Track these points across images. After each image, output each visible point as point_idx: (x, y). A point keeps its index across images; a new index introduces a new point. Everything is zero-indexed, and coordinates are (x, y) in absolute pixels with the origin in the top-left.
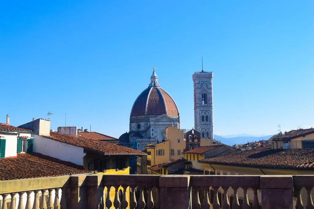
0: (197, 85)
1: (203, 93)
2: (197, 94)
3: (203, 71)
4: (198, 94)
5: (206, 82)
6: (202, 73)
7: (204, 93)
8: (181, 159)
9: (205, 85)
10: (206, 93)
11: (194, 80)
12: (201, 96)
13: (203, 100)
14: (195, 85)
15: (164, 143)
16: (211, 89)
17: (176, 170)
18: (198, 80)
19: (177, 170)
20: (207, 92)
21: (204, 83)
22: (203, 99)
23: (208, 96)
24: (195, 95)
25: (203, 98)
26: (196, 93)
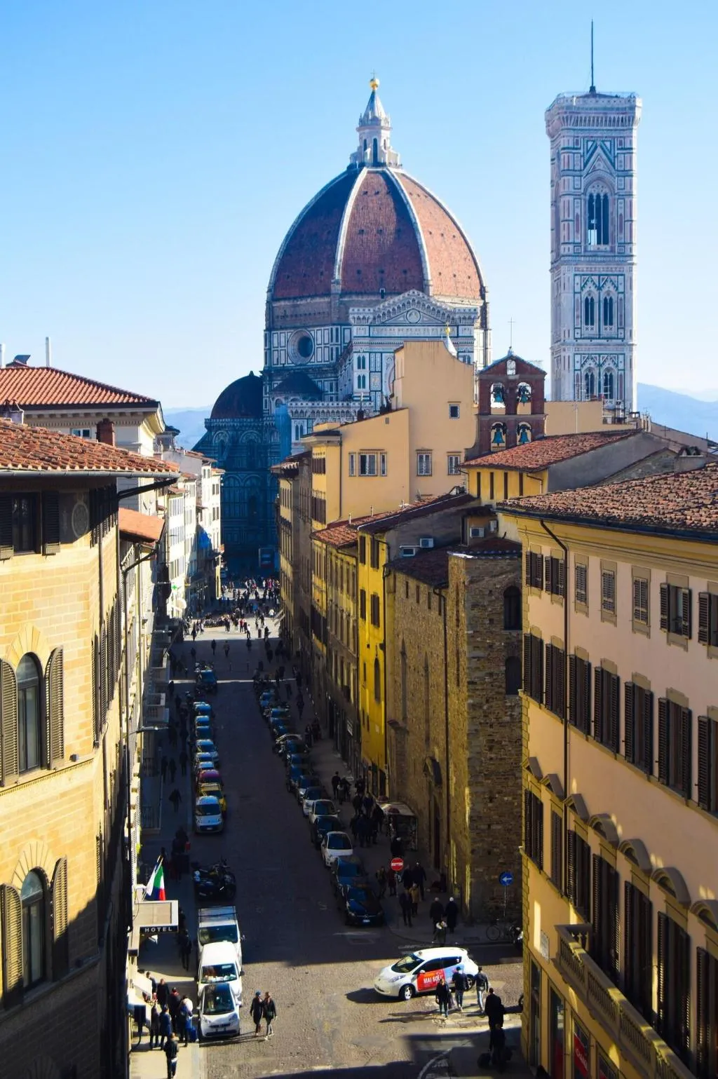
0: (564, 156)
1: (591, 196)
2: (567, 198)
3: (593, 89)
4: (571, 198)
5: (608, 144)
6: (591, 102)
7: (598, 196)
8: (454, 492)
9: (604, 157)
10: (606, 196)
11: (551, 135)
12: (580, 209)
13: (591, 227)
14: (555, 159)
15: (387, 421)
16: (627, 174)
17: (426, 543)
18: (572, 133)
19: (431, 544)
20: (611, 187)
21: (599, 150)
22: (593, 222)
23: (615, 209)
24: (555, 203)
25: (591, 217)
26: (562, 191)
